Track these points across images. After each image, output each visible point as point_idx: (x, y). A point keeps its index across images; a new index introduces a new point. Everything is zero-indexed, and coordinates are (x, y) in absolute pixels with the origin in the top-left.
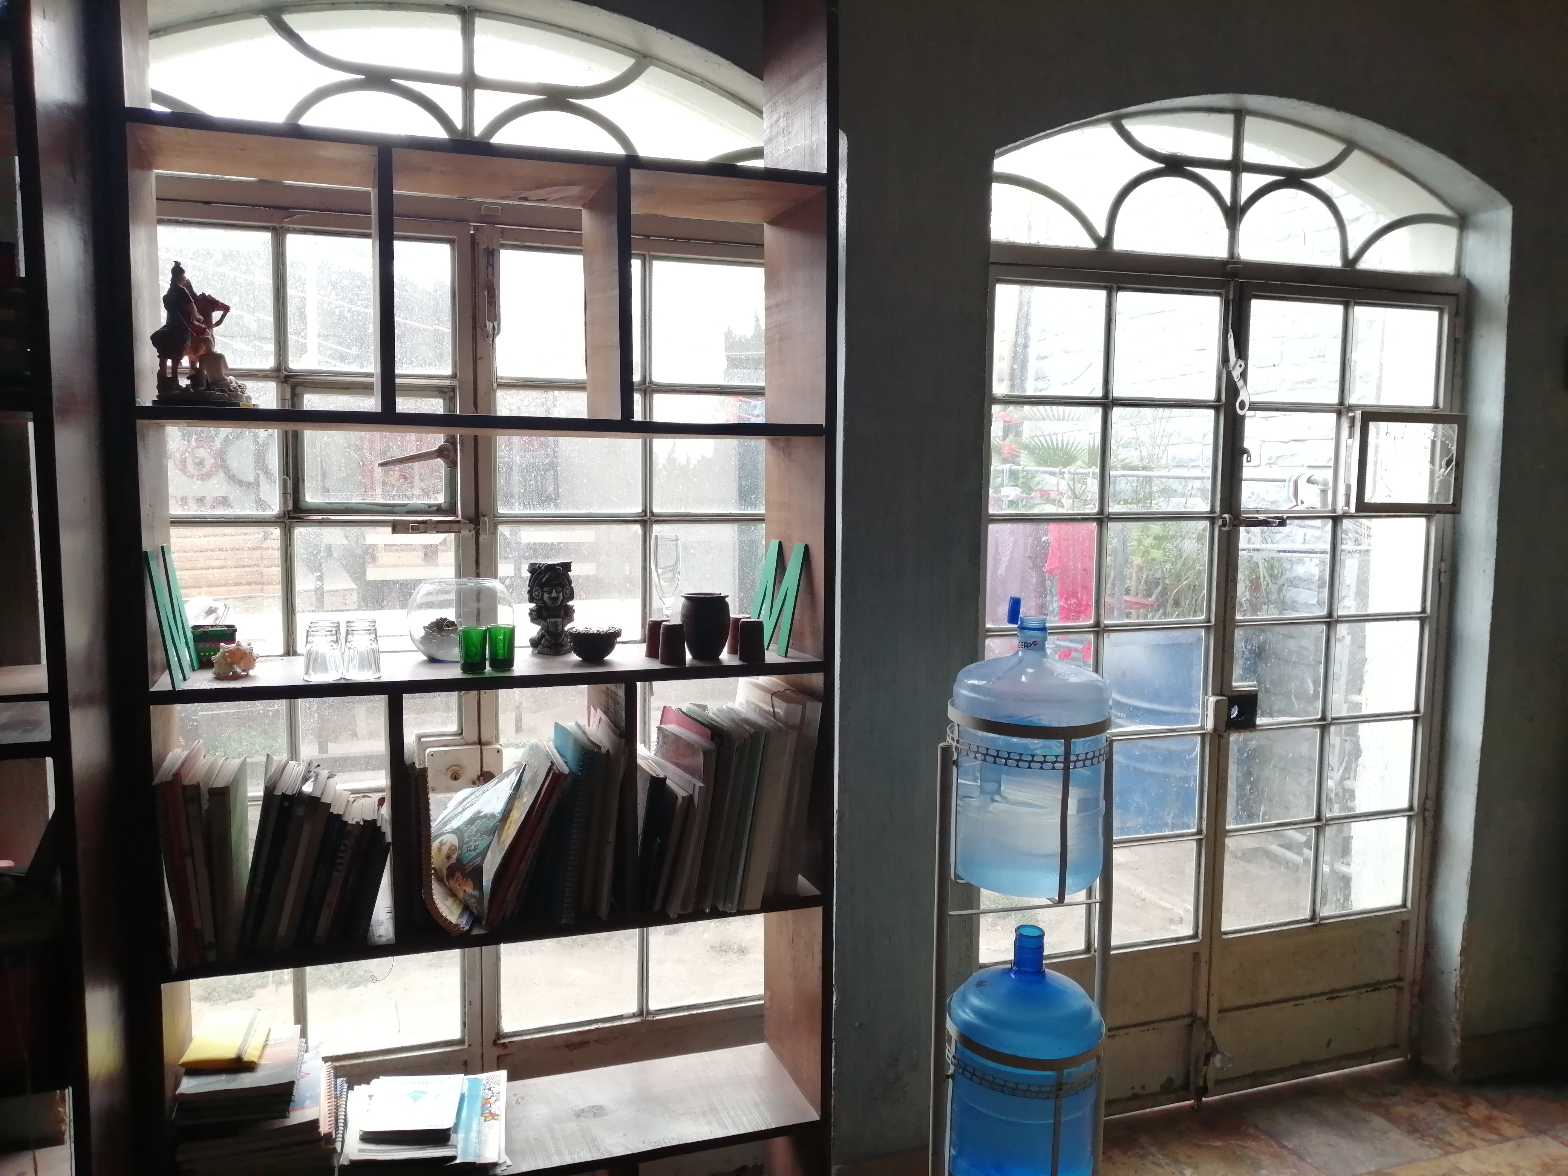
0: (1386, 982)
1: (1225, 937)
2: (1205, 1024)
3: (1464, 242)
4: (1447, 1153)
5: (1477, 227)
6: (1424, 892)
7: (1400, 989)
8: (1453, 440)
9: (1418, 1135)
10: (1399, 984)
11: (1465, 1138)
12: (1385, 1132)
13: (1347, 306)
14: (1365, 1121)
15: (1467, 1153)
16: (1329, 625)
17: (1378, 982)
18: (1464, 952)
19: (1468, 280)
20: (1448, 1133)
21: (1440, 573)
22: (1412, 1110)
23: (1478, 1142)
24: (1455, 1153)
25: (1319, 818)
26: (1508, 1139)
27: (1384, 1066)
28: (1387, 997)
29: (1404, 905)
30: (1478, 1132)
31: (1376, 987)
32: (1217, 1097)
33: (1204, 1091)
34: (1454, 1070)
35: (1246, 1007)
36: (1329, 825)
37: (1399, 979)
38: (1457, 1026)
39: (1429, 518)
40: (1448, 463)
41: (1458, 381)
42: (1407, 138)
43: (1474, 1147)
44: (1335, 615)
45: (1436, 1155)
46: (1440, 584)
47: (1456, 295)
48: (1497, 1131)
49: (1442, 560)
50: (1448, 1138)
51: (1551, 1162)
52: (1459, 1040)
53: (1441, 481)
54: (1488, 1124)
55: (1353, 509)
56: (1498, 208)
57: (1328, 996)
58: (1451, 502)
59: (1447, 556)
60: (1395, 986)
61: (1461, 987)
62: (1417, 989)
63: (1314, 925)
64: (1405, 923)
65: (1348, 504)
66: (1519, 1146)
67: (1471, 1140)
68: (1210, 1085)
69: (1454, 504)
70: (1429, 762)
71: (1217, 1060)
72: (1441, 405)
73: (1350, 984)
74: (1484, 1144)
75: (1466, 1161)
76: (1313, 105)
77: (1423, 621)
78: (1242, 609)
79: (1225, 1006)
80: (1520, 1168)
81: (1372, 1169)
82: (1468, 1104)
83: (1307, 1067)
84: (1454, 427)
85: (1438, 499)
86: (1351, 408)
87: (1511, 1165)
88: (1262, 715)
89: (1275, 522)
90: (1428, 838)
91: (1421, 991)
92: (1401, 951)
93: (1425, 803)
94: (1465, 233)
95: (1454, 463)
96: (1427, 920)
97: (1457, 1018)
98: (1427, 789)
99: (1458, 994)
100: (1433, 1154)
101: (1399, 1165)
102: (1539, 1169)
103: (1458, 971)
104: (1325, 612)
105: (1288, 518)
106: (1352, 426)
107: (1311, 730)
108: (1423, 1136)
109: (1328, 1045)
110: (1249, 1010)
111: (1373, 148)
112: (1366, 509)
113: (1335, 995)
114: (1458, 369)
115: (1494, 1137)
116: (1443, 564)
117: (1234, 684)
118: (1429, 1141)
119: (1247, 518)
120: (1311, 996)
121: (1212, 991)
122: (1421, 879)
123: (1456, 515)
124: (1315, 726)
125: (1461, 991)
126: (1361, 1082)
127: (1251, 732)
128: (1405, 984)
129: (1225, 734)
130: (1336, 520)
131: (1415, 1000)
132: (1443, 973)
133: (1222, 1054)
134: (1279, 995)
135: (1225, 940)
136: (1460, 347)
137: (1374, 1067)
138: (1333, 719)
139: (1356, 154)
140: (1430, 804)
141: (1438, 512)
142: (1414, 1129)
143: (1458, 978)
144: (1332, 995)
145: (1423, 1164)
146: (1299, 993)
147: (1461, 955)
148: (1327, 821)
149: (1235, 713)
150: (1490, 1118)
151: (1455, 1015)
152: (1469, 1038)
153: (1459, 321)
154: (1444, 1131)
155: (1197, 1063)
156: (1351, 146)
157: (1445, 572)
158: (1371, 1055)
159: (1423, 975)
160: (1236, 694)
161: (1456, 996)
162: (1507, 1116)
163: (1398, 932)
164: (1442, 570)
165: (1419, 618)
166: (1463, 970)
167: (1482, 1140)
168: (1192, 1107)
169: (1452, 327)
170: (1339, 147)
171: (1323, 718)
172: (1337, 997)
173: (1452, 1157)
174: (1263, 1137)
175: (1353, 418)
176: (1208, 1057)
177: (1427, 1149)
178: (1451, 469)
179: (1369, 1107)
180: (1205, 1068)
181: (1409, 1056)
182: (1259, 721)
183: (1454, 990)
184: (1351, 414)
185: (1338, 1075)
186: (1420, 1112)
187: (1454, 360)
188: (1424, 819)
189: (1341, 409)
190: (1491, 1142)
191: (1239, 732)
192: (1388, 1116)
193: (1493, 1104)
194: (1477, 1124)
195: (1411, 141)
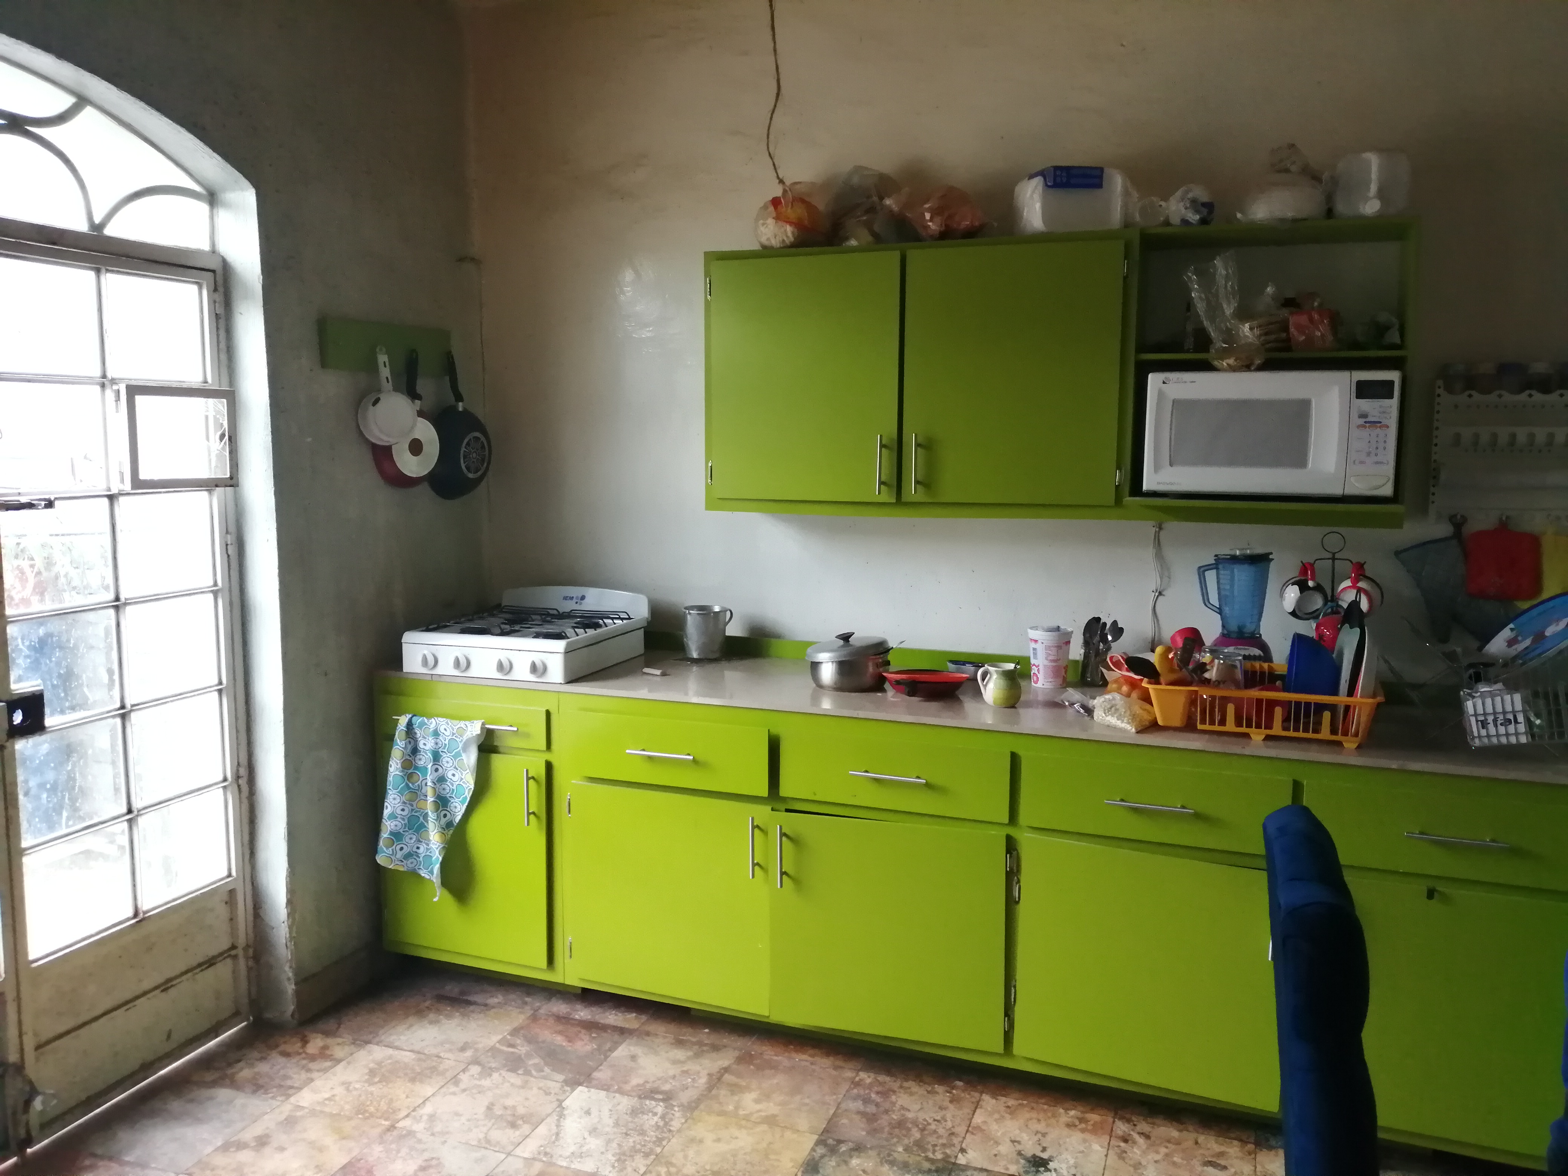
0: (221, 954)
1: (35, 965)
2: (19, 1068)
3: (215, 218)
4: (288, 1096)
5: (227, 206)
6: (247, 857)
7: (235, 957)
8: (224, 416)
9: (262, 1091)
10: (233, 952)
11: (304, 1075)
12: (230, 1102)
13: (98, 271)
14: (211, 1098)
15: (306, 1089)
16: (117, 608)
17: (214, 957)
18: (289, 902)
19: (223, 257)
20: (290, 1078)
21: (227, 545)
22: (256, 1070)
23: (315, 1075)
24: (294, 1094)
25: (130, 811)
26: (339, 1061)
27: (229, 1036)
28: (224, 969)
29: (230, 875)
30: (312, 1065)
31: (210, 962)
32: (46, 1142)
33: (29, 1141)
34: (292, 1015)
35: (68, 1032)
36: (141, 815)
37: (233, 947)
38: (290, 975)
39: (210, 491)
40: (222, 437)
41: (223, 357)
42: (142, 104)
43: (312, 1080)
44: (122, 598)
45: (278, 1103)
46: (228, 556)
47: (214, 271)
48: (329, 1057)
49: (227, 532)
50: (289, 1083)
51: (376, 1066)
52: (293, 987)
53: (217, 455)
54: (323, 1054)
55: (127, 487)
56: (242, 190)
57: (162, 988)
58: (228, 476)
59: (232, 528)
60: (230, 956)
61: (290, 937)
62: (251, 951)
63: (137, 922)
64: (232, 892)
65: (122, 481)
66: (349, 1063)
67: (309, 1075)
68: (34, 1133)
69: (231, 478)
70: (237, 731)
71: (38, 1104)
72: (210, 380)
73: (184, 969)
74: (320, 1074)
75: (306, 1098)
76: (28, 46)
77: (215, 593)
78: (13, 603)
79: (44, 1038)
80: (350, 1083)
81: (219, 1144)
82: (305, 1042)
83: (148, 1067)
84: (223, 403)
85: (215, 473)
86: (113, 381)
87: (343, 1084)
88: (52, 714)
89: (40, 505)
90: (245, 802)
91: (255, 951)
92: (231, 919)
93: (238, 770)
94: (215, 211)
95: (227, 437)
96: (253, 884)
97: (291, 967)
98: (238, 757)
99: (288, 944)
100: (275, 1103)
101: (243, 1129)
102: (367, 1077)
103: (286, 923)
104: (111, 596)
105: (56, 499)
106: (118, 399)
107: (111, 721)
108: (266, 1090)
109: (169, 1036)
110: (73, 1034)
111: (107, 107)
112: (140, 485)
113: (169, 985)
114: (223, 345)
115: (328, 1064)
116: (229, 536)
117: (13, 686)
118: (272, 1093)
119: (5, 501)
120: (145, 994)
121: (24, 1028)
122: (243, 845)
123: (237, 488)
124: (114, 717)
125: (291, 941)
126: (207, 1062)
127: (40, 735)
128: (240, 952)
129: (8, 744)
130: (111, 498)
131: (251, 963)
132: (273, 928)
133: (44, 1094)
134: (108, 1004)
135: (35, 968)
136: (222, 322)
137: (219, 1041)
138: (133, 706)
139: (89, 110)
140: (243, 771)
141: (217, 486)
142: (258, 1087)
143: (287, 929)
144: (166, 986)
145: (266, 1117)
146: (128, 996)
147: (286, 907)
148: (138, 811)
149: (18, 718)
150: (325, 1048)
151: (288, 964)
152: (303, 980)
153: (219, 297)
154: (286, 1077)
155: (14, 1113)
156: (82, 101)
157: (232, 544)
158: (214, 1031)
159: (256, 936)
160: (15, 698)
161: (286, 946)
162: (340, 1040)
163: (226, 903)
164: (229, 543)
165: (212, 591)
166: (291, 920)
167: (318, 1071)
168: (15, 1165)
169: (213, 302)
170: (70, 100)
171: (123, 707)
172: (172, 986)
173: (292, 1100)
174: (101, 1163)
175: (118, 392)
176: (28, 1103)
177: (270, 1101)
178: (225, 443)
179: (214, 1084)
180: (24, 1117)
181: (251, 1018)
182: (48, 721)
183: (284, 941)
184: (115, 387)
185: (183, 1064)
186: (263, 1067)
187: (218, 335)
188: (239, 786)
189: (105, 381)
190: (325, 1070)
191: (27, 738)
192: (234, 1084)
193: (327, 1034)
194: (313, 1058)
195: (146, 106)
